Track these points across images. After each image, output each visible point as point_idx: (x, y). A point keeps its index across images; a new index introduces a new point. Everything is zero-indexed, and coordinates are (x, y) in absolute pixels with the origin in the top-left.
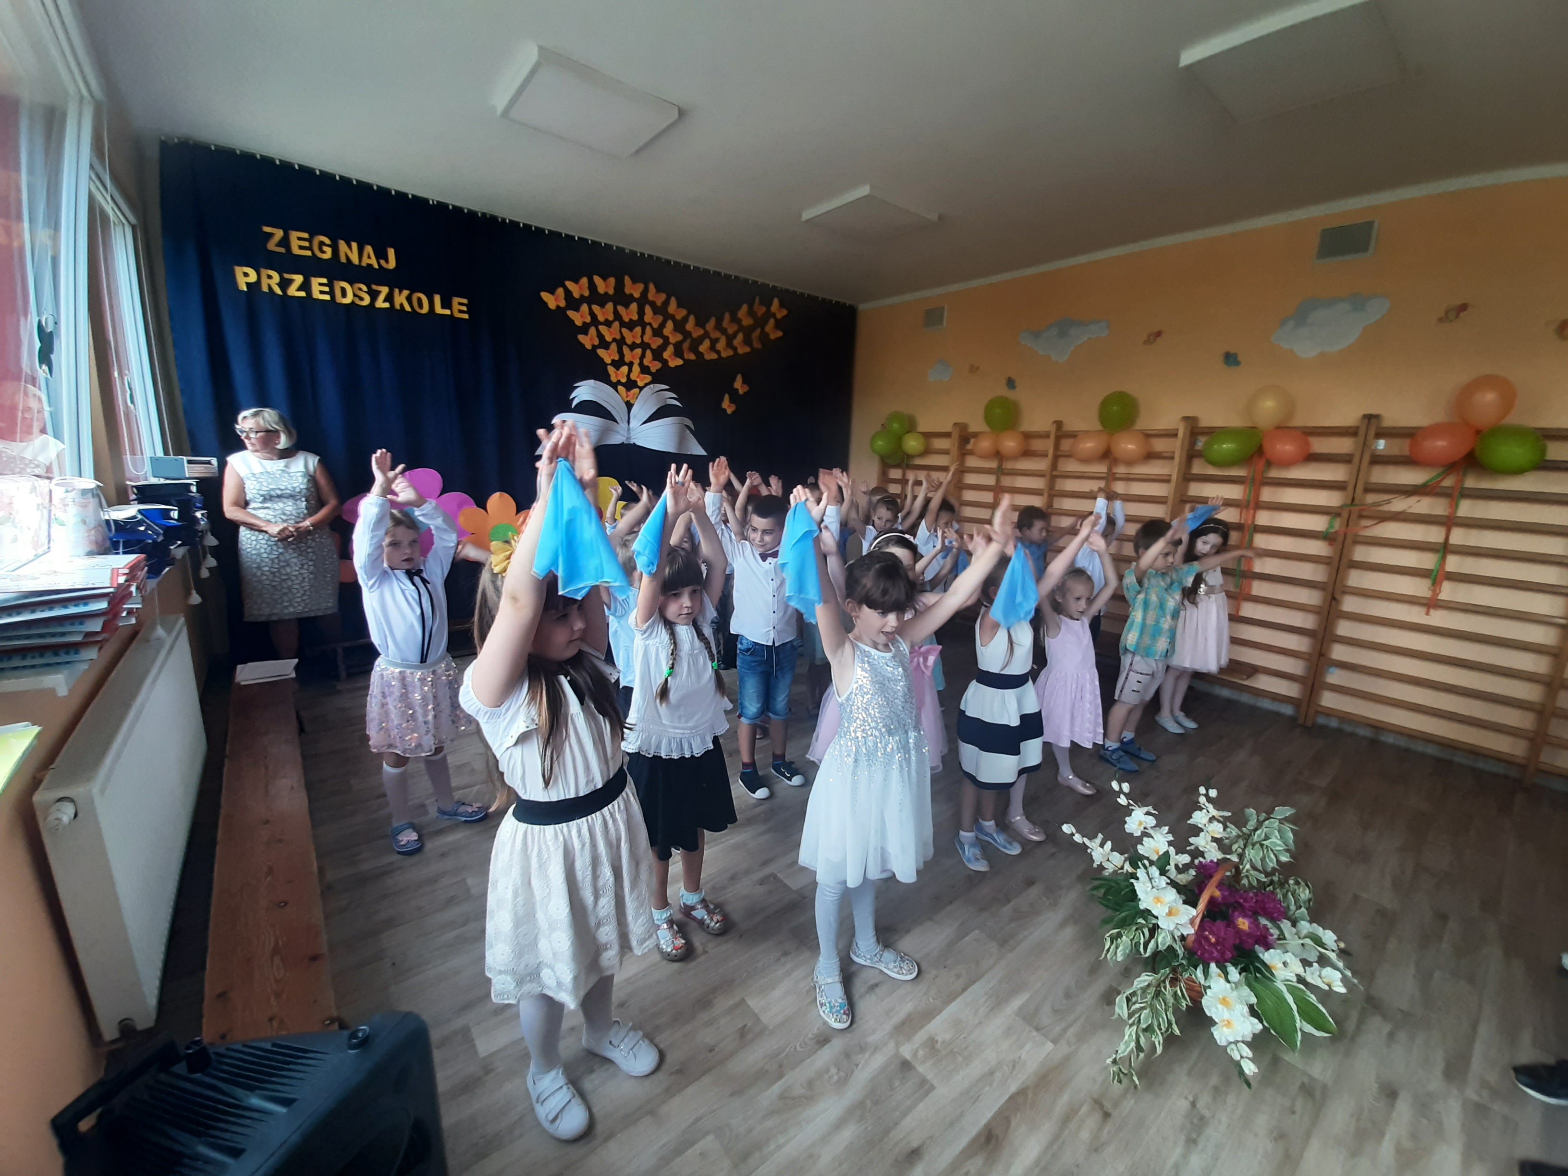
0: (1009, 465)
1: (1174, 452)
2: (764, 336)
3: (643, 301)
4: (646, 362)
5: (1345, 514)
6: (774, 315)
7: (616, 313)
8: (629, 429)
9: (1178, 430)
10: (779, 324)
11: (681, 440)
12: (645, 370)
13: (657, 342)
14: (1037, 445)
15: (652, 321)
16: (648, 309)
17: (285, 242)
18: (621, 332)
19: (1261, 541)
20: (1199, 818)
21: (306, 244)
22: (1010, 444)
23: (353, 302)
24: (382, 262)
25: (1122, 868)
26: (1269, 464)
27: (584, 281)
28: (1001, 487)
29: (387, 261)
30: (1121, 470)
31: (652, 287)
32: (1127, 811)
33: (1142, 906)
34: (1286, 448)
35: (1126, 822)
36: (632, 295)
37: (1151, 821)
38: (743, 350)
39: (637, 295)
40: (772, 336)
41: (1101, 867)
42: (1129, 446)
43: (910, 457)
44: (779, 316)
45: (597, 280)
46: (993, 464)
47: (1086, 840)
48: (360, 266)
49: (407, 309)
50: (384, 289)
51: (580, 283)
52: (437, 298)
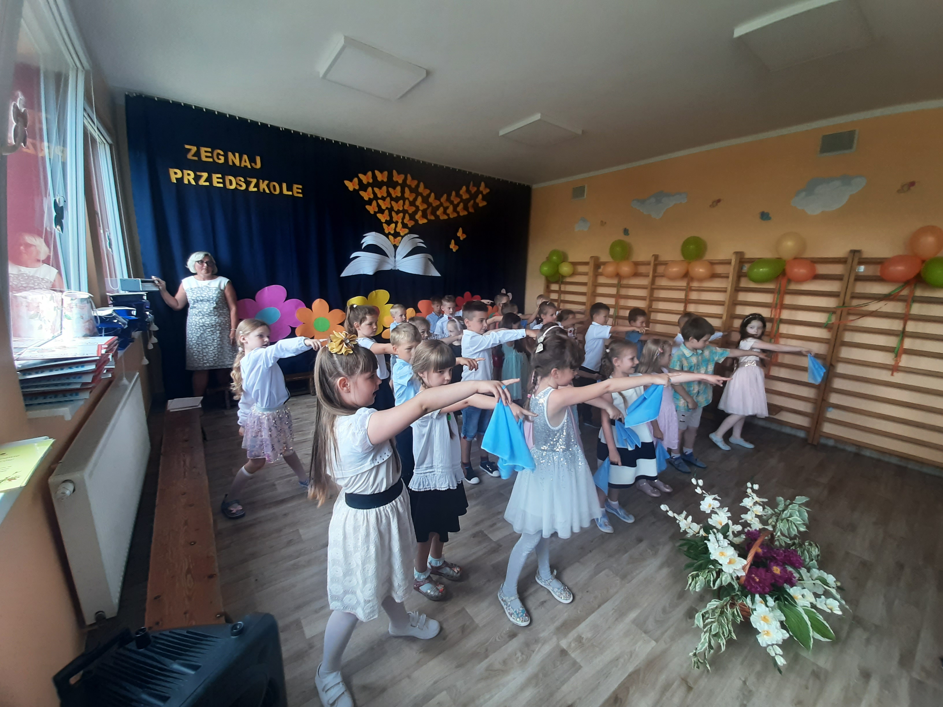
0: (625, 282)
1: (729, 274)
2: (476, 205)
3: (404, 185)
4: (406, 221)
5: (839, 312)
6: (482, 193)
7: (388, 193)
8: (395, 261)
9: (731, 260)
10: (484, 198)
11: (426, 267)
12: (405, 226)
13: (412, 210)
14: (642, 269)
15: (409, 197)
16: (407, 190)
17: (198, 154)
18: (391, 203)
19: (784, 329)
20: (747, 502)
21: (210, 155)
22: (626, 269)
23: (236, 187)
24: (253, 164)
25: (699, 533)
26: (789, 281)
27: (370, 174)
28: (620, 295)
29: (256, 164)
30: (695, 284)
31: (409, 177)
32: (702, 497)
33: (712, 557)
34: (801, 271)
35: (701, 504)
36: (397, 182)
37: (717, 504)
38: (463, 213)
39: (400, 181)
40: (481, 205)
41: (685, 532)
42: (701, 270)
43: (563, 277)
44: (484, 193)
45: (377, 172)
46: (615, 281)
47: (676, 515)
48: (240, 167)
49: (267, 191)
50: (254, 180)
51: (367, 175)
52: (284, 185)
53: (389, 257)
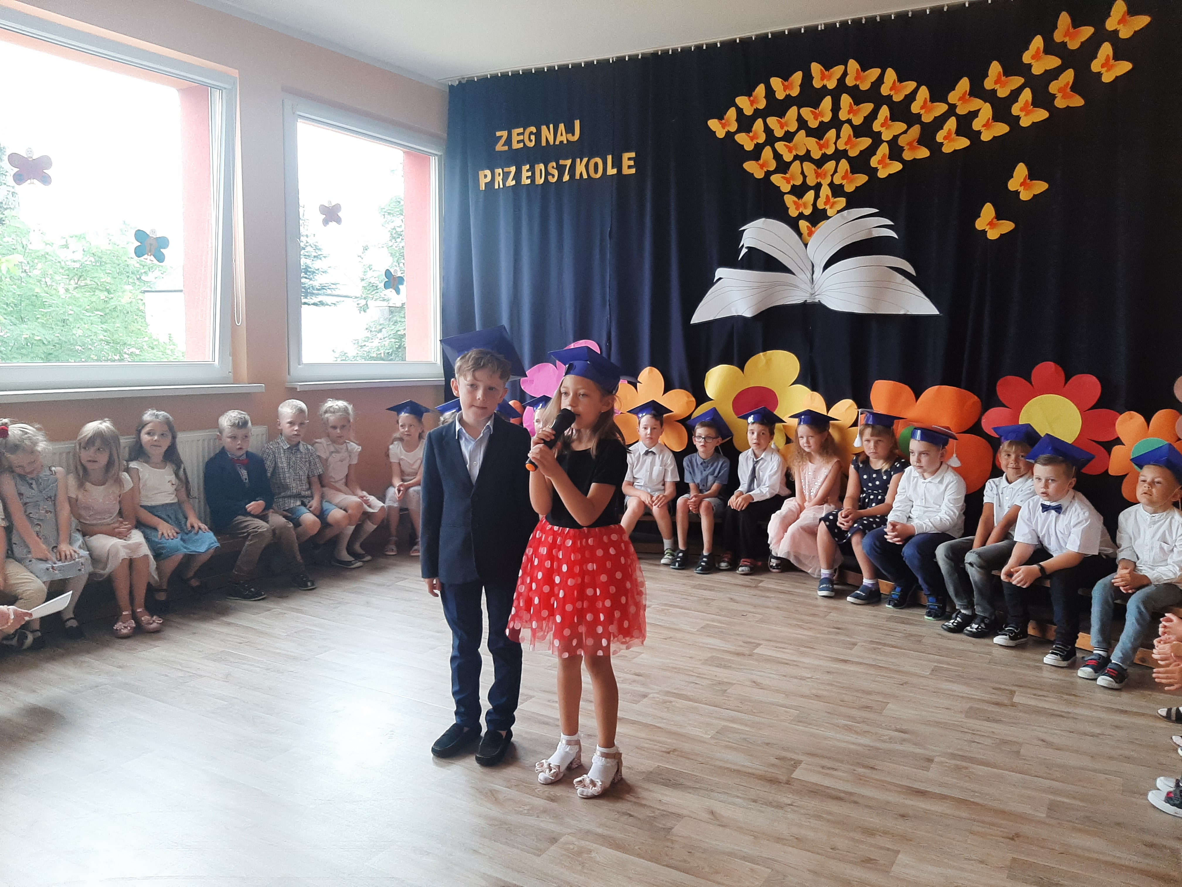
2: (1085, 80)
3: (839, 92)
4: (841, 179)
6: (1113, 37)
7: (800, 120)
8: (812, 282)
10: (1123, 51)
12: (837, 190)
13: (860, 146)
16: (846, 100)
17: (508, 141)
18: (805, 144)
21: (521, 138)
23: (546, 180)
24: (570, 136)
27: (761, 90)
29: (574, 135)
31: (853, 65)
36: (824, 88)
38: (1030, 118)
39: (831, 84)
40: (1108, 77)
44: (1125, 34)
45: (777, 82)
48: (554, 145)
49: (585, 176)
50: (568, 162)
51: (754, 94)
52: (609, 158)
53: (794, 274)
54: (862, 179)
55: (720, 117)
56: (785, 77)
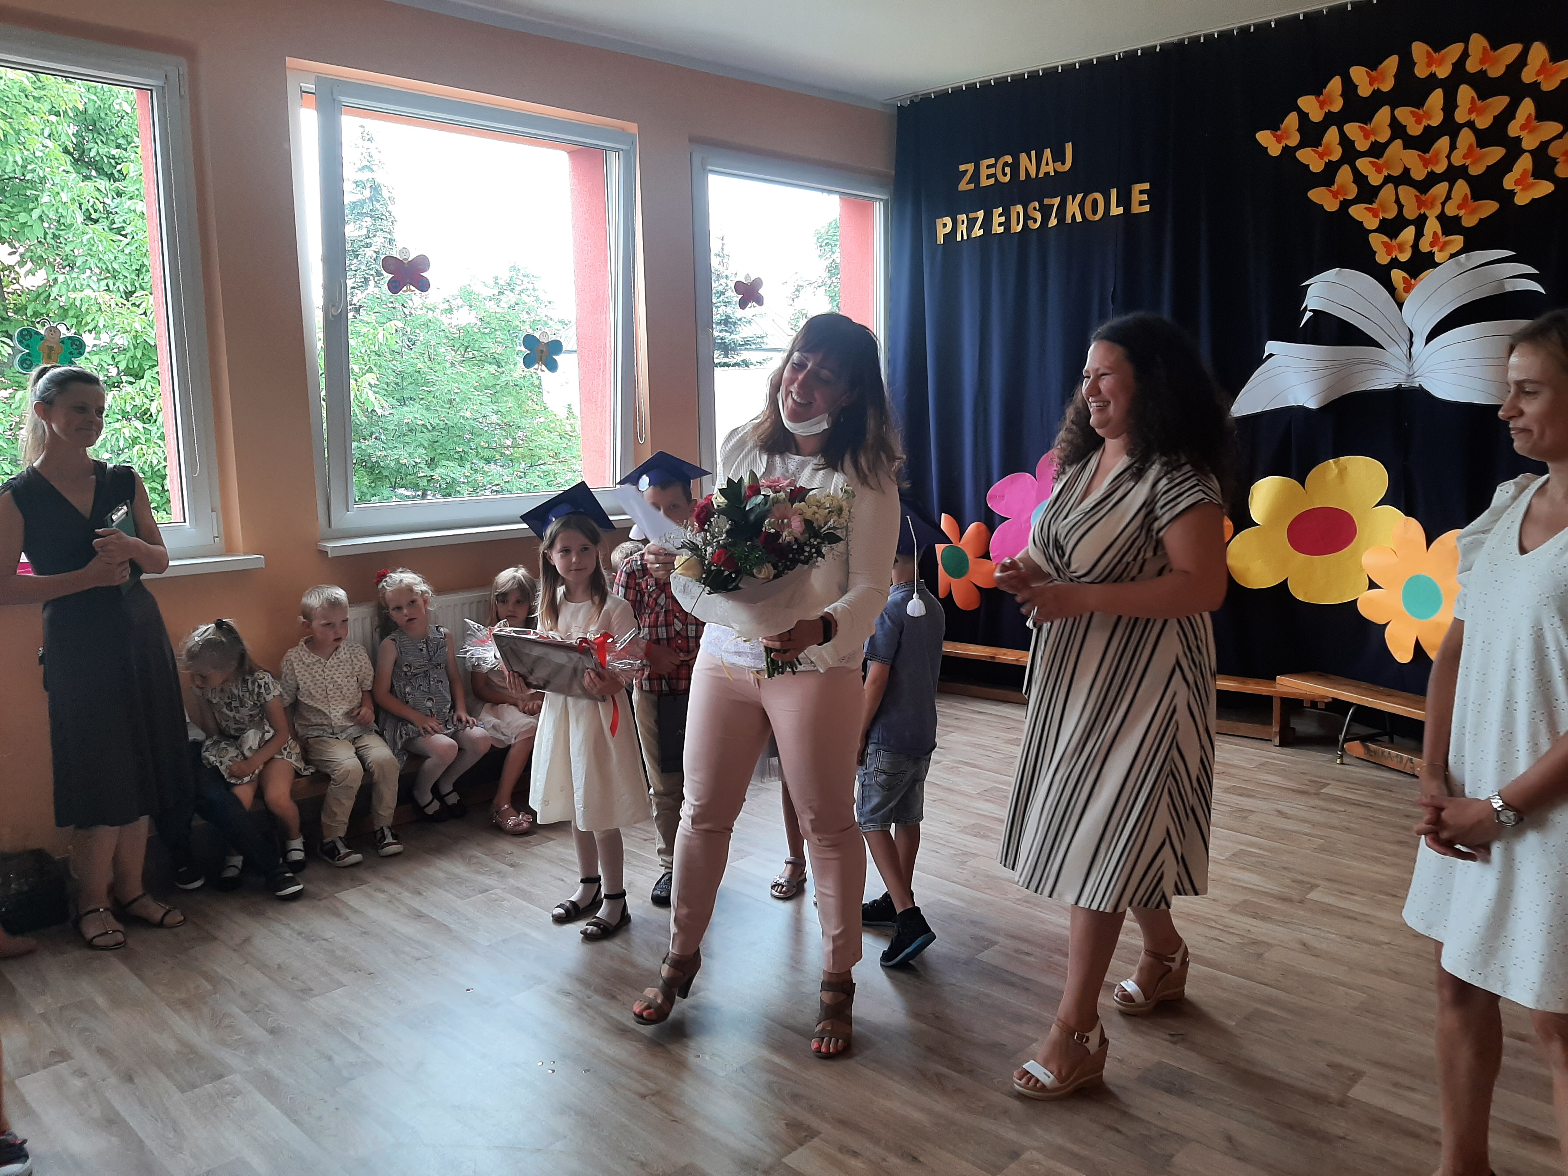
3: (1455, 81)
4: (1451, 210)
7: (1395, 125)
8: (1410, 358)
12: (1450, 225)
15: (1476, 117)
16: (1469, 94)
17: (975, 176)
18: (1403, 159)
21: (993, 171)
23: (1025, 228)
24: (1058, 165)
27: (1335, 85)
29: (1064, 162)
31: (1480, 42)
36: (1431, 77)
39: (1442, 72)
45: (1360, 72)
48: (1037, 178)
49: (1079, 219)
50: (1056, 201)
51: (1325, 91)
52: (1114, 193)
53: (1383, 348)
54: (1489, 207)
55: (1274, 126)
56: (1372, 64)
